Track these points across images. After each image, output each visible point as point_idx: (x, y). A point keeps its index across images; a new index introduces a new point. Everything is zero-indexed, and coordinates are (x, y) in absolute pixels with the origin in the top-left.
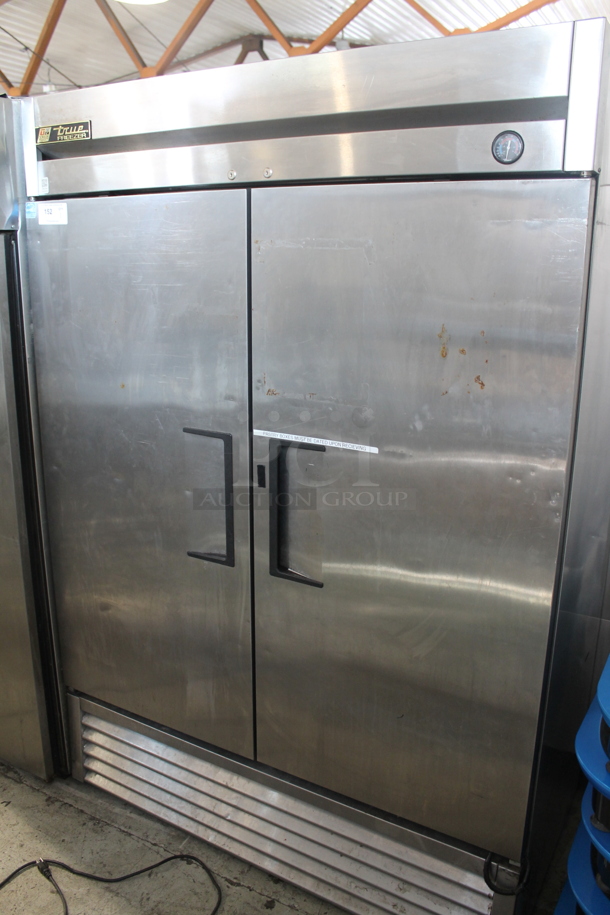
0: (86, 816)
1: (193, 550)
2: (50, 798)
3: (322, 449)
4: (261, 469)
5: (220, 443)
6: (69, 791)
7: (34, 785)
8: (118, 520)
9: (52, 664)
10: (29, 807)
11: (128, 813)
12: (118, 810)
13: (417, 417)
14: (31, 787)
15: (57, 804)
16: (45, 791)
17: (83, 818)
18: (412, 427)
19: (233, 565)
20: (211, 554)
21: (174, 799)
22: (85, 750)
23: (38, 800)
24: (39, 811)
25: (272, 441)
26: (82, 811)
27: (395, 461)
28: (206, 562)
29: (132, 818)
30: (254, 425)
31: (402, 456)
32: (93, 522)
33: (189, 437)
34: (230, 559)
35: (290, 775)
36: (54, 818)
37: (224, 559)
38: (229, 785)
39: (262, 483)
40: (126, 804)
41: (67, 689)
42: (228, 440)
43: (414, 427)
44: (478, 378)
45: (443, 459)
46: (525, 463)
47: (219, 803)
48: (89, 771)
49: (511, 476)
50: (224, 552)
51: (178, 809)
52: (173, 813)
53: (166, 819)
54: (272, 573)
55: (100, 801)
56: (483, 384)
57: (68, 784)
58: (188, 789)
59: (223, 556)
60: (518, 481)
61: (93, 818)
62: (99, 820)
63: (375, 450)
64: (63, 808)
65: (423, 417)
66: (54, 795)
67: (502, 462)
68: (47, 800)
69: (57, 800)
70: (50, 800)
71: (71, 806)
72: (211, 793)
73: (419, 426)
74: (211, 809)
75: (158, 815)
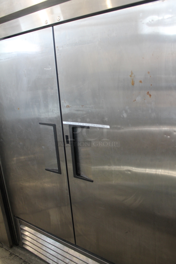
0: (22, 260)
1: (47, 168)
2: (11, 253)
3: (88, 127)
4: (67, 137)
5: (52, 128)
6: (18, 250)
7: (7, 249)
8: (23, 157)
9: (8, 208)
10: (3, 257)
11: (37, 259)
12: (33, 258)
13: (124, 112)
14: (6, 249)
15: (13, 256)
16: (10, 251)
17: (22, 261)
18: (122, 116)
19: (61, 174)
20: (53, 170)
21: (51, 255)
22: (22, 237)
23: (7, 254)
24: (7, 259)
25: (70, 125)
26: (21, 258)
27: (116, 131)
28: (52, 173)
29: (38, 261)
30: (63, 120)
31: (119, 129)
32: (15, 159)
33: (42, 126)
34: (59, 172)
35: (88, 251)
36: (11, 262)
37: (57, 171)
38: (68, 252)
39: (68, 142)
40: (36, 256)
41: (14, 216)
42: (54, 126)
43: (123, 116)
44: (148, 93)
45: (136, 129)
46: (171, 129)
47: (65, 258)
48: (24, 244)
49: (165, 135)
50: (57, 169)
51: (52, 259)
52: (51, 260)
53: (49, 262)
54: (75, 177)
55: (28, 254)
56: (150, 95)
57: (18, 248)
58: (55, 252)
59: (57, 170)
60: (169, 137)
61: (24, 261)
62: (27, 262)
63: (108, 127)
64: (15, 258)
65: (126, 111)
66: (12, 252)
67: (161, 129)
68: (10, 254)
69: (13, 254)
70: (11, 254)
71: (18, 256)
72: (62, 254)
73: (125, 115)
74: (63, 260)
75: (46, 260)
